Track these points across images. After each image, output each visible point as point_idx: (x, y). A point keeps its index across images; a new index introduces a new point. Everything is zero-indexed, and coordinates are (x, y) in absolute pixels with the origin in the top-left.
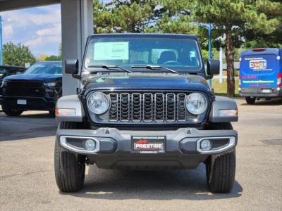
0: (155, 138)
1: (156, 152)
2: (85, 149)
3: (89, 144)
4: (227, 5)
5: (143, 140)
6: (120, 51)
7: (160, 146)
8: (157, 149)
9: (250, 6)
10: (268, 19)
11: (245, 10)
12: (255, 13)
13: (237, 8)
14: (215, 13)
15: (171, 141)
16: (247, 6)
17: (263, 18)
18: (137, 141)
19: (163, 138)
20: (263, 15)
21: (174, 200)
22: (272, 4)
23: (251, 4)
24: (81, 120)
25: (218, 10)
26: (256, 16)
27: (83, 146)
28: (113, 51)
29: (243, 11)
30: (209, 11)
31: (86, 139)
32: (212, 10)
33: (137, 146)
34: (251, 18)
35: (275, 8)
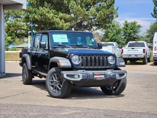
0: (102, 73)
1: (102, 79)
2: (75, 79)
3: (76, 76)
4: (44, 15)
5: (97, 74)
9: (56, 15)
10: (65, 23)
11: (54, 17)
12: (59, 19)
13: (50, 16)
14: (38, 18)
15: (107, 74)
16: (55, 15)
17: (63, 22)
18: (95, 74)
19: (104, 73)
20: (63, 20)
21: (104, 98)
22: (67, 15)
23: (56, 14)
24: (71, 67)
25: (40, 17)
26: (60, 21)
27: (74, 78)
29: (53, 18)
30: (34, 17)
31: (75, 75)
32: (36, 17)
34: (57, 22)
35: (68, 17)
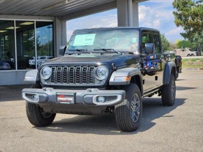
0: (69, 94)
1: (69, 103)
6: (89, 40)
7: (71, 99)
8: (70, 101)
18: (59, 95)
19: (73, 94)
24: (35, 83)
28: (86, 40)
33: (59, 99)
